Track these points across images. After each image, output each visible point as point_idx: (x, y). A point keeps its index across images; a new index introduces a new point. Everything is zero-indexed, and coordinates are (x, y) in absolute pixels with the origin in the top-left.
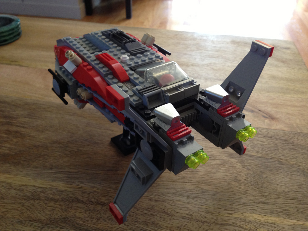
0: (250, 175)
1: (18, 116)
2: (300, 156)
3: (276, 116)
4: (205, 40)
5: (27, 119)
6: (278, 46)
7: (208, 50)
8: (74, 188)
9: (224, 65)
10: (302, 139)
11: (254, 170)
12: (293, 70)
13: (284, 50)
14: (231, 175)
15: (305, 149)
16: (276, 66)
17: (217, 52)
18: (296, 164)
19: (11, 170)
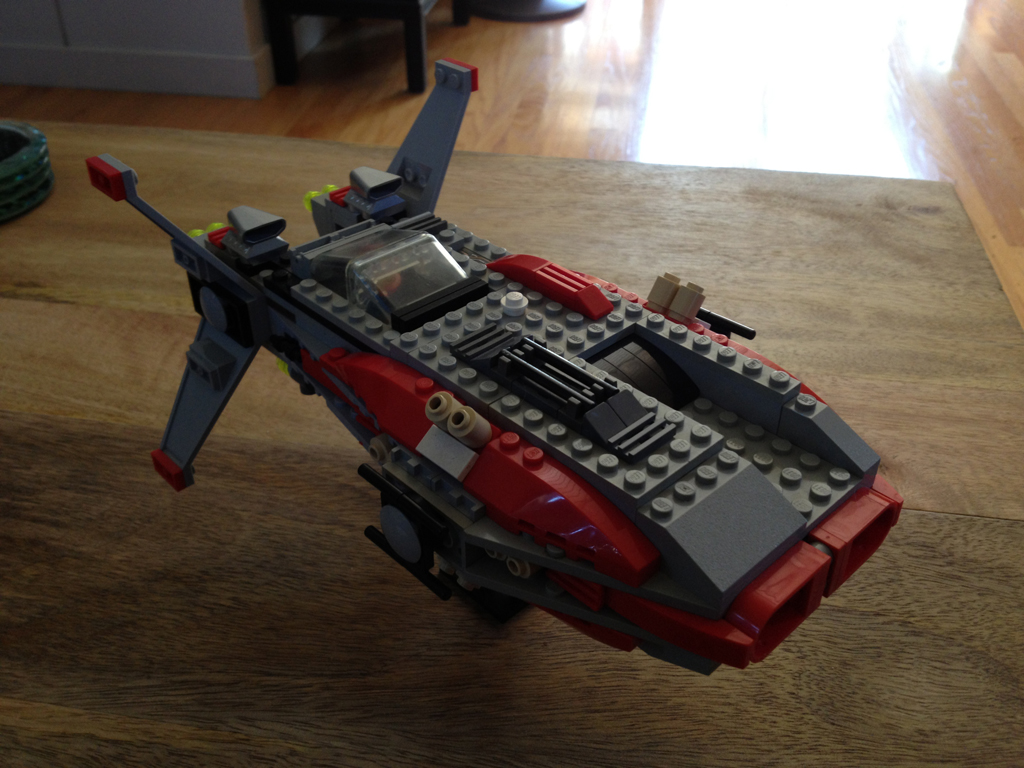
0: (809, 676)
1: (40, 483)
2: (974, 601)
3: (894, 458)
4: (658, 191)
5: (70, 494)
6: (902, 204)
7: (667, 226)
8: (224, 742)
9: (722, 278)
10: (981, 539)
11: (821, 656)
12: (950, 289)
13: (922, 217)
14: (746, 677)
15: (989, 575)
16: (895, 276)
17: (699, 230)
18: (959, 632)
19: (15, 682)
